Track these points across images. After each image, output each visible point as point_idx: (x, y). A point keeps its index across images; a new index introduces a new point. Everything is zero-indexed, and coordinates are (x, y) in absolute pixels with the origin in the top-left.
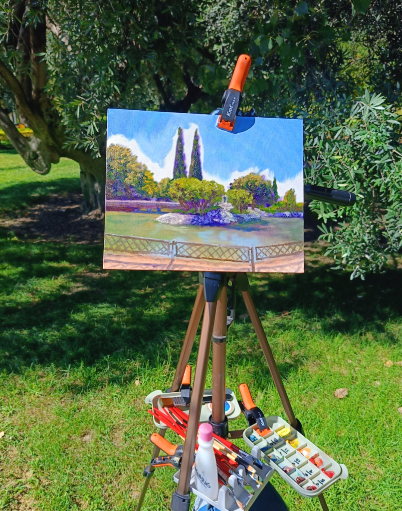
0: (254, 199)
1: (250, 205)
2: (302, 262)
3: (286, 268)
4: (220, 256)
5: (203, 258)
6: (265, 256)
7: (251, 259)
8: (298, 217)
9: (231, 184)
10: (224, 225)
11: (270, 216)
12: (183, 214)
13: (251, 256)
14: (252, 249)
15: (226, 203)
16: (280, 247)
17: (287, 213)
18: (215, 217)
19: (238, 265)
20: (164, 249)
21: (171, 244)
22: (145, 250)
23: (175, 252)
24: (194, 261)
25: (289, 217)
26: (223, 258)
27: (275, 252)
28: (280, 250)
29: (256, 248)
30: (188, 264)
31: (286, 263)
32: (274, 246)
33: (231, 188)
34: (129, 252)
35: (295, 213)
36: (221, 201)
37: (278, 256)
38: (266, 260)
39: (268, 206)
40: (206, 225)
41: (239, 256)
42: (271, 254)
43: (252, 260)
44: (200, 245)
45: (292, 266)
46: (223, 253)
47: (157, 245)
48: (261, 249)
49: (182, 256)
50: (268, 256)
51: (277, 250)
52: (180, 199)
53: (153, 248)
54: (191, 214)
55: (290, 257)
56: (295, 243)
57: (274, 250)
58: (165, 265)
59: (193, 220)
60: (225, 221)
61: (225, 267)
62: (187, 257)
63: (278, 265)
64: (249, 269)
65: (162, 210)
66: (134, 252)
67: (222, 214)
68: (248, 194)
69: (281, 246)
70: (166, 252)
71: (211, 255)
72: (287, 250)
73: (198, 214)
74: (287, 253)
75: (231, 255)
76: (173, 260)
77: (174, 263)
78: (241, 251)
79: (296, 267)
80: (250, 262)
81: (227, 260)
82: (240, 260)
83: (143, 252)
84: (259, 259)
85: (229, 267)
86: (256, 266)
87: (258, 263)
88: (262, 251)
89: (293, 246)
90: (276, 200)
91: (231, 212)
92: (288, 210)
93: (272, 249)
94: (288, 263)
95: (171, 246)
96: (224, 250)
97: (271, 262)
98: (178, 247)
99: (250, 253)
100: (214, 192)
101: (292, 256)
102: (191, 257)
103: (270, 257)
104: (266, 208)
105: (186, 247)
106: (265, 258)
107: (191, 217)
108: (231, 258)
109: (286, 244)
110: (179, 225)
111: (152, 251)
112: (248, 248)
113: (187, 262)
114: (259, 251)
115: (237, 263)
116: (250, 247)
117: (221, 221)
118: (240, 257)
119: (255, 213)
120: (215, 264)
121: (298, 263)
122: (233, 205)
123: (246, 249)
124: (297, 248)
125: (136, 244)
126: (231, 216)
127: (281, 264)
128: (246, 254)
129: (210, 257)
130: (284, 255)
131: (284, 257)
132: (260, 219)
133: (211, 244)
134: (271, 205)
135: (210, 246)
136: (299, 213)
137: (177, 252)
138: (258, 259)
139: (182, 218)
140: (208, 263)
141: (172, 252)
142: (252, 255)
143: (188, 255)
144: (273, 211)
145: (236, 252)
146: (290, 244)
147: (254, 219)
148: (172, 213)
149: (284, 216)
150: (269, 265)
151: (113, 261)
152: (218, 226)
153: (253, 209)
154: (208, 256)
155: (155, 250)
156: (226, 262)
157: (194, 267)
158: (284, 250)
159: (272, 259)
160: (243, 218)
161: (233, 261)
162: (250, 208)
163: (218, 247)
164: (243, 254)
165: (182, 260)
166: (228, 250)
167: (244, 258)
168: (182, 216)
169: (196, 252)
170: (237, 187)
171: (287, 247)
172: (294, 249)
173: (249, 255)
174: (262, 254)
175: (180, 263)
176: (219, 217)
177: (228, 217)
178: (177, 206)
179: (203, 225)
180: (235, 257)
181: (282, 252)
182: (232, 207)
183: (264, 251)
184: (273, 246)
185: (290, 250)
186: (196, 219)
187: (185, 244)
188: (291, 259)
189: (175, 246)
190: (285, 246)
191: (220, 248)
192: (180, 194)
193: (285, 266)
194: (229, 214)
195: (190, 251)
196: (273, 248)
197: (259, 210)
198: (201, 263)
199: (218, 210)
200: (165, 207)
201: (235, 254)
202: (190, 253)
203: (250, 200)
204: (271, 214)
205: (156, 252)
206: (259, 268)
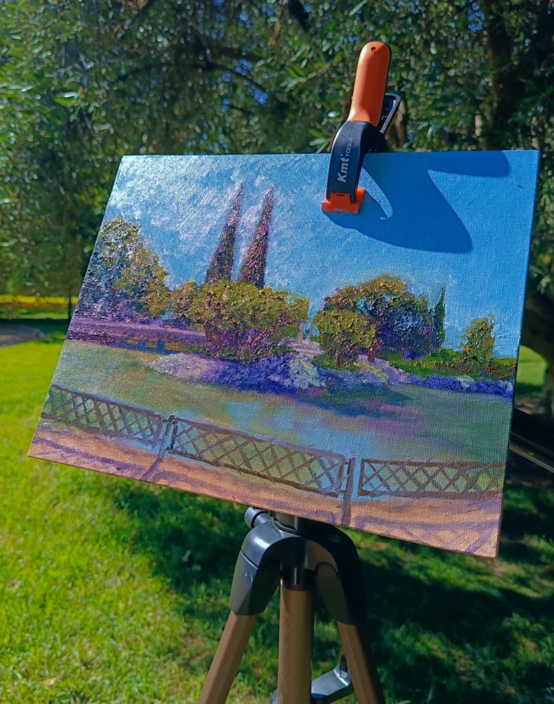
0: (377, 335)
1: (364, 351)
2: (492, 524)
3: (441, 534)
4: (267, 469)
5: (227, 466)
6: (383, 489)
7: (343, 488)
8: (497, 393)
9: (326, 299)
10: (292, 392)
11: (415, 383)
12: (208, 356)
13: (345, 482)
14: (351, 463)
15: (306, 342)
16: (431, 471)
17: (465, 380)
18: (274, 370)
19: (309, 499)
20: (148, 432)
21: (165, 421)
22: (112, 428)
23: (168, 443)
24: (203, 469)
25: (468, 390)
26: (274, 473)
27: (415, 481)
28: (431, 479)
29: (363, 461)
30: (190, 475)
31: (440, 518)
32: (415, 464)
33: (326, 308)
34: (80, 426)
35: (489, 381)
36: (295, 336)
37: (420, 494)
38: (383, 499)
39: (413, 356)
40: (251, 387)
41: (313, 475)
42: (402, 485)
43: (347, 493)
44: (226, 432)
45: (461, 532)
46: (276, 462)
47: (137, 421)
48: (377, 466)
49: (181, 454)
50: (394, 489)
51: (422, 478)
52: (208, 326)
53: (128, 427)
54: (223, 359)
55: (457, 502)
56: (476, 465)
57: (411, 476)
58: (140, 469)
59: (225, 373)
60: (297, 384)
61: (272, 497)
62: (192, 457)
63: (418, 519)
64: (333, 516)
65: (168, 346)
66: (90, 430)
67: (294, 365)
68: (366, 323)
69: (435, 469)
70: (151, 438)
71: (247, 462)
72: (452, 482)
73: (237, 362)
74: (451, 490)
75: (295, 471)
76: (159, 460)
77: (163, 467)
78: (321, 463)
79: (474, 537)
80: (341, 497)
81: (281, 481)
82: (314, 485)
83: (107, 433)
84: (366, 493)
85: (282, 499)
86: (355, 513)
87: (361, 504)
88: (376, 473)
89: (471, 474)
90: (437, 345)
91: (316, 362)
92: (469, 372)
93: (408, 473)
94: (448, 521)
95: (165, 425)
96: (281, 453)
97: (399, 509)
98: (179, 431)
99: (345, 474)
100: (284, 315)
101: (465, 502)
102: (200, 459)
103: (397, 494)
104: (407, 362)
105: (195, 433)
106: (384, 493)
107: (222, 367)
108: (292, 478)
109: (452, 465)
110: (191, 380)
111: (125, 432)
112: (341, 457)
113: (188, 468)
114: (369, 471)
115: (305, 494)
116: (348, 457)
117: (287, 383)
118: (316, 479)
119: (376, 371)
120: (251, 486)
121: (480, 527)
122: (323, 347)
123: (336, 462)
124: (483, 482)
125: (98, 413)
126: (312, 371)
127: (427, 521)
128: (334, 473)
129: (243, 467)
130: (440, 494)
131: (440, 502)
132: (385, 389)
133: (249, 433)
134: (422, 354)
135: (250, 439)
136: (502, 384)
137: (173, 443)
138: (362, 493)
139: (202, 366)
140: (236, 482)
141: (163, 441)
142: (350, 480)
143: (194, 452)
144: (425, 371)
145: (307, 464)
146: (462, 465)
147: (371, 387)
148: (185, 353)
149: (455, 387)
150: (393, 517)
151: (49, 443)
152: (278, 393)
153: (371, 360)
154: (239, 463)
155: (130, 431)
156: (278, 485)
157: (202, 484)
158: (441, 480)
159: (404, 500)
160: (341, 380)
161: (297, 486)
162: (363, 358)
163: (267, 445)
164: (326, 471)
165: (180, 464)
166: (289, 456)
167: (326, 483)
168: (204, 361)
169: (214, 449)
170: (341, 307)
171: (451, 472)
172: (473, 483)
173: (340, 476)
174: (375, 481)
175: (173, 469)
176: (285, 373)
177: (304, 372)
178: (198, 340)
179: (245, 386)
180: (304, 477)
181: (436, 485)
182: (319, 352)
183: (385, 474)
184: (410, 464)
185: (462, 483)
186: (232, 371)
187: (193, 424)
188: (460, 512)
189: (172, 427)
190: (446, 469)
191: (271, 447)
192: (210, 314)
193: (438, 527)
194: (308, 367)
195: (201, 445)
196: (411, 469)
197: (387, 365)
198: (219, 476)
199: (286, 354)
200: (175, 338)
201: (306, 470)
202: (201, 448)
203: (368, 338)
204: (419, 377)
205: (131, 436)
206: (363, 520)
